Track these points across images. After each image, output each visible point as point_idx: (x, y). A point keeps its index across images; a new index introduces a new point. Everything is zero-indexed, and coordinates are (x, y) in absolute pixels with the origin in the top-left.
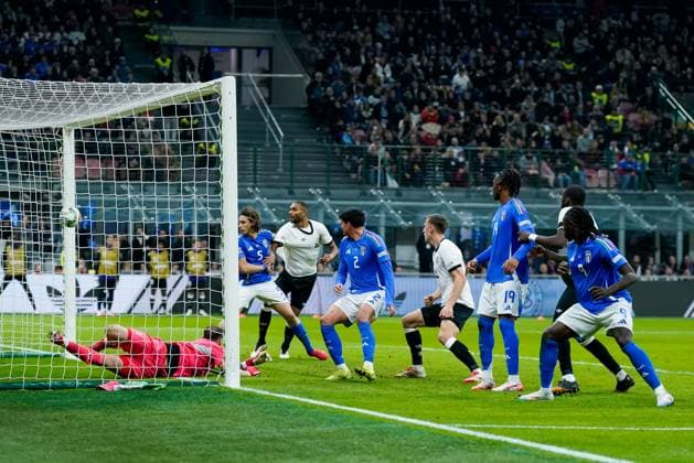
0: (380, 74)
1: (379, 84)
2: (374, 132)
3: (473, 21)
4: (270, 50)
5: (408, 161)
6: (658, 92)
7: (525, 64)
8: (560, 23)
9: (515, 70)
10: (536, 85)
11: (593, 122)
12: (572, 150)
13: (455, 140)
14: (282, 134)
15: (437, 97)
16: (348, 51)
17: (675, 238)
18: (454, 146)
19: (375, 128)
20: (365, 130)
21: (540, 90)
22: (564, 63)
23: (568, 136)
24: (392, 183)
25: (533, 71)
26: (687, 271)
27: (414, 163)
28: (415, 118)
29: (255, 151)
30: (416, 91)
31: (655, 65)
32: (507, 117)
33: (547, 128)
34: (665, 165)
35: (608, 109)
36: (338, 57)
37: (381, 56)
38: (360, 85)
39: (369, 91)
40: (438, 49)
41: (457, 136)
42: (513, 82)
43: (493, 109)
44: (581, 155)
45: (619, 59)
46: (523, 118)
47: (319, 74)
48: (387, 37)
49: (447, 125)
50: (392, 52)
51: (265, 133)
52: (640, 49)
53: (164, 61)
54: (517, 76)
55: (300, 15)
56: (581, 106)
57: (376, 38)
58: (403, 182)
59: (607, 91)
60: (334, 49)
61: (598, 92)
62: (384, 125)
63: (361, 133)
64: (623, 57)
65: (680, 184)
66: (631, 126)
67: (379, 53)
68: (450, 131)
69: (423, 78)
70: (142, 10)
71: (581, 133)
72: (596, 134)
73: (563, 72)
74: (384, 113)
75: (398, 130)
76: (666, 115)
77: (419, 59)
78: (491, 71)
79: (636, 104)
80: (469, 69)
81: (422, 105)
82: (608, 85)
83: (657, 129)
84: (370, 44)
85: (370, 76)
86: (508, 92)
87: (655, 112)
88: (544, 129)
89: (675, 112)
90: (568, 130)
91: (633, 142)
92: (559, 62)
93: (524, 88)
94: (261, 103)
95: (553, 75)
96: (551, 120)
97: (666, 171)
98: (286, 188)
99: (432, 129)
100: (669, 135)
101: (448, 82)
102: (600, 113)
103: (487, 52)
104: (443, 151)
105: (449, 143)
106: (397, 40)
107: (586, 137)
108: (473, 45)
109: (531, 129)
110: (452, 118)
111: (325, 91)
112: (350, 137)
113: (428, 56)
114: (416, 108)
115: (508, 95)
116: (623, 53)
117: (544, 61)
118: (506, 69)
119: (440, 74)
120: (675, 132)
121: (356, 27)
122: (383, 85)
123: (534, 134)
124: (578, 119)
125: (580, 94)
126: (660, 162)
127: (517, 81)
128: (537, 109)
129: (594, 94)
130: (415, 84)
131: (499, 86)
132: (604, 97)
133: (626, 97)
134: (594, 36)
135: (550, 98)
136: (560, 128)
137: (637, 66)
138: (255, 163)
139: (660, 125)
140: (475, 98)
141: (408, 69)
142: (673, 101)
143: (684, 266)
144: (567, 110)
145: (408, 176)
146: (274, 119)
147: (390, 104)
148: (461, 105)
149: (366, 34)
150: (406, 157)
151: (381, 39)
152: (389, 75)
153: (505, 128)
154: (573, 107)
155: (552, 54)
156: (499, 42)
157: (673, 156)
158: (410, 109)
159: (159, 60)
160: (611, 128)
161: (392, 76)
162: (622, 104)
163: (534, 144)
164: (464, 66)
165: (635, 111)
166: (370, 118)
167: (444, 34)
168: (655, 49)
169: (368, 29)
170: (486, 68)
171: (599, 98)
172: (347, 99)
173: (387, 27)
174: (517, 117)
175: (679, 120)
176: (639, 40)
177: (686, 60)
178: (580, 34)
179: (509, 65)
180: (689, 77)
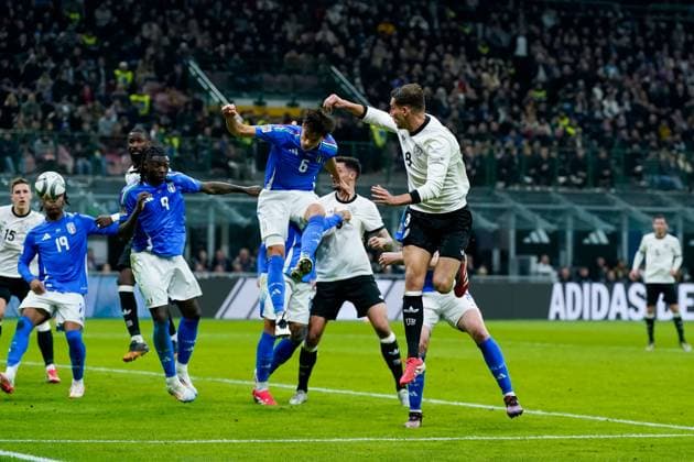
6: (189, 72)
7: (41, 38)
9: (31, 43)
10: (54, 61)
11: (117, 102)
12: (93, 133)
17: (205, 231)
21: (58, 66)
22: (84, 37)
23: (88, 118)
25: (50, 46)
26: (220, 268)
31: (185, 41)
32: (20, 97)
33: (65, 108)
34: (195, 151)
35: (134, 88)
42: (27, 57)
43: (5, 87)
44: (104, 139)
45: (146, 32)
46: (39, 97)
52: (168, 23)
54: (31, 50)
56: (103, 84)
59: (132, 68)
61: (123, 70)
64: (151, 31)
65: (211, 172)
66: (158, 107)
71: (103, 113)
72: (120, 115)
73: (83, 46)
76: (197, 96)
78: (3, 44)
79: (164, 84)
82: (133, 62)
83: (186, 110)
86: (22, 68)
87: (185, 93)
88: (61, 110)
89: (207, 93)
90: (88, 111)
91: (160, 126)
92: (79, 35)
95: (71, 49)
96: (70, 100)
97: (197, 158)
100: (199, 118)
102: (124, 93)
107: (109, 118)
109: (47, 109)
115: (22, 71)
116: (150, 27)
117: (62, 34)
118: (19, 42)
120: (206, 114)
123: (51, 115)
124: (100, 98)
125: (102, 71)
126: (190, 147)
127: (32, 56)
128: (54, 87)
129: (117, 72)
131: (12, 61)
132: (129, 76)
133: (152, 75)
134: (119, 8)
135: (68, 75)
136: (81, 109)
137: (166, 41)
139: (190, 107)
142: (205, 81)
143: (216, 262)
144: (87, 89)
153: (19, 107)
154: (94, 86)
155: (71, 27)
156: (12, 13)
157: (205, 141)
160: (136, 110)
162: (148, 83)
163: (50, 127)
165: (162, 91)
168: (185, 22)
171: (123, 76)
174: (31, 96)
175: (211, 102)
176: (168, 12)
177: (220, 36)
178: (103, 5)
179: (23, 38)
180: (222, 54)
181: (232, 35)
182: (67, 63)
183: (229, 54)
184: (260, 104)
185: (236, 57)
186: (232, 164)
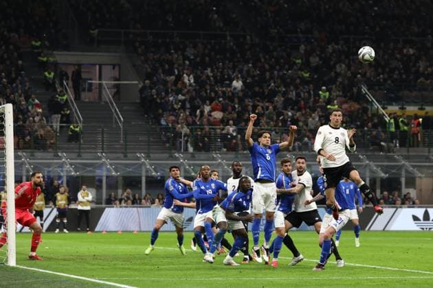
0: (186, 80)
1: (185, 87)
2: (181, 118)
3: (247, 47)
4: (119, 65)
5: (200, 135)
6: (361, 91)
7: (278, 74)
8: (302, 47)
9: (272, 78)
10: (285, 87)
11: (319, 109)
12: (305, 127)
13: (231, 122)
14: (122, 119)
15: (221, 95)
16: (167, 66)
19: (182, 115)
20: (176, 116)
21: (287, 90)
22: (303, 73)
23: (303, 119)
24: (191, 149)
25: (283, 78)
27: (204, 137)
28: (207, 109)
29: (103, 130)
30: (208, 91)
31: (360, 74)
32: (265, 108)
33: (290, 114)
34: (363, 137)
36: (160, 71)
37: (188, 69)
38: (173, 88)
39: (178, 92)
40: (223, 64)
41: (233, 120)
42: (270, 85)
43: (256, 102)
45: (338, 70)
46: (275, 108)
47: (147, 82)
48: (192, 57)
49: (227, 113)
50: (195, 67)
51: (112, 119)
53: (50, 74)
54: (272, 81)
55: (137, 44)
56: (312, 99)
57: (185, 58)
58: (196, 148)
59: (328, 90)
60: (158, 65)
61: (324, 91)
62: (188, 113)
63: (173, 118)
64: (340, 68)
65: (371, 148)
67: (186, 67)
68: (229, 116)
69: (213, 83)
70: (36, 42)
71: (311, 116)
72: (320, 117)
73: (302, 78)
74: (188, 105)
75: (196, 116)
76: (365, 105)
77: (212, 71)
78: (257, 78)
79: (347, 98)
80: (242, 77)
81: (212, 100)
82: (330, 86)
83: (359, 113)
84: (181, 62)
85: (180, 82)
86: (266, 91)
87: (359, 103)
88: (287, 114)
89: (371, 103)
90: (303, 115)
92: (300, 72)
93: (276, 89)
94: (109, 99)
95: (296, 80)
96: (292, 109)
97: (364, 140)
98: (123, 153)
99: (218, 115)
100: (366, 118)
101: (230, 85)
103: (255, 66)
104: (223, 129)
105: (228, 124)
106: (198, 59)
107: (313, 119)
108: (247, 62)
109: (279, 114)
110: (230, 108)
111: (151, 92)
112: (166, 120)
113: (217, 68)
114: (208, 102)
115: (266, 93)
116: (341, 66)
117: (290, 72)
118: (266, 77)
119: (225, 80)
120: (370, 115)
121: (173, 51)
122: (189, 88)
123: (281, 118)
124: (309, 108)
125: (312, 92)
127: (272, 84)
128: (284, 102)
129: (320, 92)
130: (208, 87)
131: (261, 87)
133: (341, 94)
134: (323, 55)
135: (293, 95)
136: (298, 114)
137: (349, 74)
138: (103, 137)
139: (361, 111)
140: (245, 96)
141: (204, 77)
142: (370, 98)
144: (302, 103)
145: (201, 144)
146: (117, 110)
147: (192, 100)
148: (236, 100)
149: (178, 56)
150: (199, 133)
151: (188, 59)
152: (192, 81)
153: (264, 113)
154: (307, 101)
155: (295, 67)
156: (263, 60)
157: (368, 131)
158: (204, 103)
159: (46, 73)
161: (194, 82)
162: (338, 98)
163: (280, 124)
164: (239, 75)
165: (346, 102)
166: (179, 109)
167: (228, 55)
169: (180, 53)
170: (253, 77)
171: (324, 94)
172: (165, 97)
173: (192, 51)
174: (271, 107)
175: (373, 108)
176: (351, 57)
177: (380, 70)
178: (315, 55)
179: (268, 74)
180: (381, 80)
181: (387, 70)
183: (385, 80)
184: (402, 108)
185: (389, 82)
186: (383, 143)
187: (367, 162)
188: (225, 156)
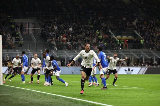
0: (55, 28)
2: (53, 39)
3: (74, 18)
4: (35, 23)
5: (59, 45)
6: (109, 31)
7: (83, 26)
8: (91, 18)
9: (81, 27)
10: (85, 30)
11: (96, 37)
12: (91, 42)
13: (69, 41)
14: (35, 40)
15: (66, 32)
16: (49, 24)
18: (69, 42)
22: (91, 26)
23: (91, 40)
24: (56, 49)
25: (85, 27)
27: (61, 45)
28: (61, 37)
29: (29, 43)
30: (62, 31)
31: (108, 26)
33: (87, 38)
34: (110, 45)
35: (99, 35)
36: (47, 25)
37: (56, 25)
38: (51, 30)
39: (53, 31)
42: (81, 30)
43: (77, 35)
44: (93, 44)
45: (102, 25)
47: (43, 29)
48: (57, 21)
50: (58, 24)
51: (32, 40)
52: (106, 23)
53: (13, 26)
55: (40, 17)
56: (94, 34)
57: (55, 21)
58: (58, 49)
59: (99, 31)
60: (46, 23)
61: (97, 31)
62: (55, 38)
63: (51, 40)
64: (103, 24)
65: (112, 49)
66: (103, 38)
68: (68, 39)
69: (63, 29)
70: (9, 16)
72: (96, 39)
74: (56, 36)
75: (58, 39)
76: (110, 36)
77: (63, 25)
80: (72, 27)
81: (63, 34)
84: (53, 22)
85: (53, 28)
86: (80, 31)
88: (86, 39)
89: (112, 35)
91: (103, 41)
93: (83, 31)
94: (31, 34)
95: (89, 28)
96: (88, 37)
98: (36, 50)
99: (65, 39)
100: (110, 40)
101: (68, 30)
102: (97, 35)
103: (76, 24)
104: (66, 43)
105: (68, 41)
106: (59, 21)
107: (94, 40)
108: (74, 22)
109: (84, 38)
110: (68, 37)
111: (44, 32)
112: (49, 40)
113: (65, 24)
114: (62, 35)
117: (87, 25)
119: (67, 28)
120: (112, 39)
121: (51, 19)
122: (56, 30)
123: (84, 40)
124: (93, 36)
127: (82, 29)
128: (85, 35)
129: (96, 32)
130: (62, 30)
131: (78, 30)
132: (98, 32)
133: (103, 32)
134: (97, 20)
135: (88, 32)
137: (105, 26)
138: (29, 45)
139: (109, 38)
141: (60, 27)
142: (112, 33)
144: (91, 35)
145: (60, 48)
146: (34, 37)
147: (57, 34)
148: (71, 34)
150: (59, 44)
152: (57, 28)
153: (79, 38)
154: (92, 34)
155: (89, 24)
156: (79, 22)
158: (61, 35)
160: (99, 39)
162: (102, 34)
163: (84, 42)
165: (104, 35)
167: (68, 20)
168: (109, 23)
169: (53, 19)
170: (76, 27)
171: (97, 32)
172: (48, 33)
173: (57, 19)
175: (113, 37)
176: (106, 21)
177: (115, 25)
178: (95, 20)
179: (80, 26)
180: (115, 28)
181: (117, 25)
182: (88, 30)
183: (116, 28)
184: (122, 37)
185: (118, 29)
187: (111, 53)
188: (67, 51)
